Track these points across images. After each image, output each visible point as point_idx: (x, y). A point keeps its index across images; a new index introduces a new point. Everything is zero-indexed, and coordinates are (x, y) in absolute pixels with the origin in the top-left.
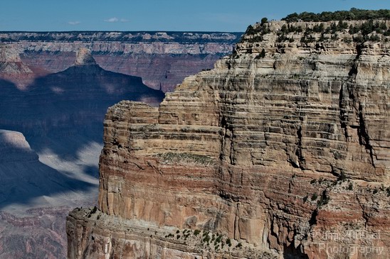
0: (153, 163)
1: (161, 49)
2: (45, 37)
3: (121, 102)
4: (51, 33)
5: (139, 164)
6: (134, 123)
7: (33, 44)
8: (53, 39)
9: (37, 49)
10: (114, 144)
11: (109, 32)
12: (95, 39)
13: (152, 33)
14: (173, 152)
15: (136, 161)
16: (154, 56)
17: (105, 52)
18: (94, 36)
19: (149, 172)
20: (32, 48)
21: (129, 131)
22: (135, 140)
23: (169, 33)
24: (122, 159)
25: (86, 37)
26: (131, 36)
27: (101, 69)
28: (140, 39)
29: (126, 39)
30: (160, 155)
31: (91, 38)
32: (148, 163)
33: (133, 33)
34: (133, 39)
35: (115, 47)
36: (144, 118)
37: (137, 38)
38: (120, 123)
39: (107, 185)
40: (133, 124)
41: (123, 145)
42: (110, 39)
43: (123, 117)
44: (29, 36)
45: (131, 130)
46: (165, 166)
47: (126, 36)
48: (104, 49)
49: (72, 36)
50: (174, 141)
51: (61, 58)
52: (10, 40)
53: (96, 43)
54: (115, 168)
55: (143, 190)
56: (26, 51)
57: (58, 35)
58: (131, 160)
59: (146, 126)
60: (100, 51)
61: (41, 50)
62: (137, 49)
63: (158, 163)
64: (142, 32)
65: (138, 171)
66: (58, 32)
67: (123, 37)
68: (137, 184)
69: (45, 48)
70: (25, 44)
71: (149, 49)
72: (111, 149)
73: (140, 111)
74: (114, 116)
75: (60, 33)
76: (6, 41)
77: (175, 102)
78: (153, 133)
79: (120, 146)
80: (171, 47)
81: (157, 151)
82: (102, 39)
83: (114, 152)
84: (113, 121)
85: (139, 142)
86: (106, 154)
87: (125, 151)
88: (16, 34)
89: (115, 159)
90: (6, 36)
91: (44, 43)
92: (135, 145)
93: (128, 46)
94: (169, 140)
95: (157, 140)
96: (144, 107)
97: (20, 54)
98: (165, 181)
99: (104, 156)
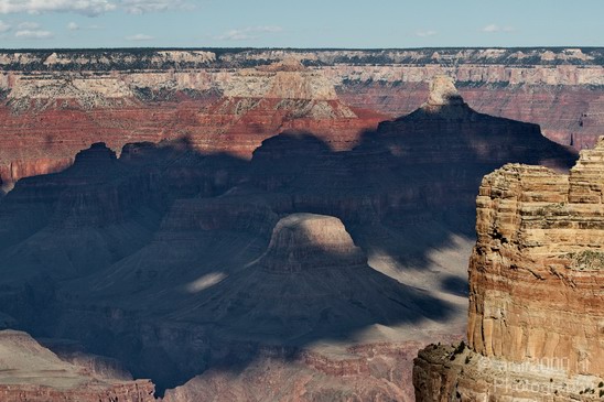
0: (560, 269)
1: (572, 76)
2: (377, 57)
3: (506, 166)
4: (388, 51)
5: (536, 271)
6: (527, 201)
7: (357, 69)
8: (391, 62)
9: (364, 77)
10: (494, 237)
11: (485, 49)
12: (461, 61)
13: (556, 50)
14: (594, 250)
15: (531, 266)
16: (560, 89)
17: (478, 83)
18: (459, 55)
19: (552, 284)
20: (356, 77)
21: (519, 215)
22: (528, 231)
23: (585, 50)
24: (506, 262)
25: (446, 57)
26: (521, 55)
27: (471, 111)
28: (536, 60)
29: (513, 61)
30: (571, 255)
31: (454, 59)
32: (551, 270)
33: (525, 50)
34: (525, 60)
35: (496, 74)
36: (545, 194)
37: (532, 58)
38: (504, 201)
39: (482, 305)
40: (525, 204)
41: (509, 239)
42: (485, 61)
43: (509, 192)
44: (350, 56)
45: (522, 213)
46: (579, 275)
47: (513, 55)
48: (476, 77)
49: (422, 56)
50: (594, 231)
51: (404, 92)
52: (319, 63)
53: (462, 67)
54: (495, 278)
55: (543, 315)
56: (345, 82)
57: (398, 54)
58: (523, 264)
59: (547, 207)
60: (470, 81)
61: (370, 80)
62: (531, 76)
63: (567, 268)
64: (540, 49)
65: (533, 282)
66: (400, 50)
67: (509, 58)
68: (533, 305)
69: (378, 77)
70: (343, 70)
71: (552, 77)
72: (489, 246)
73: (537, 181)
74: (495, 189)
75: (401, 51)
76: (312, 65)
77: (597, 166)
78: (559, 218)
79: (504, 241)
80: (588, 74)
81: (567, 249)
82: (473, 61)
83: (494, 250)
84: (492, 198)
85: (535, 234)
86: (480, 253)
87: (512, 248)
88: (328, 53)
89: (495, 262)
90: (312, 56)
91: (376, 68)
92: (529, 239)
93: (517, 72)
94: (587, 231)
95: (565, 231)
96: (544, 174)
97: (336, 87)
98: (580, 299)
99: (478, 257)
